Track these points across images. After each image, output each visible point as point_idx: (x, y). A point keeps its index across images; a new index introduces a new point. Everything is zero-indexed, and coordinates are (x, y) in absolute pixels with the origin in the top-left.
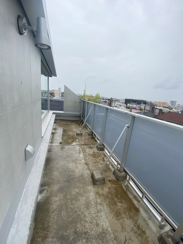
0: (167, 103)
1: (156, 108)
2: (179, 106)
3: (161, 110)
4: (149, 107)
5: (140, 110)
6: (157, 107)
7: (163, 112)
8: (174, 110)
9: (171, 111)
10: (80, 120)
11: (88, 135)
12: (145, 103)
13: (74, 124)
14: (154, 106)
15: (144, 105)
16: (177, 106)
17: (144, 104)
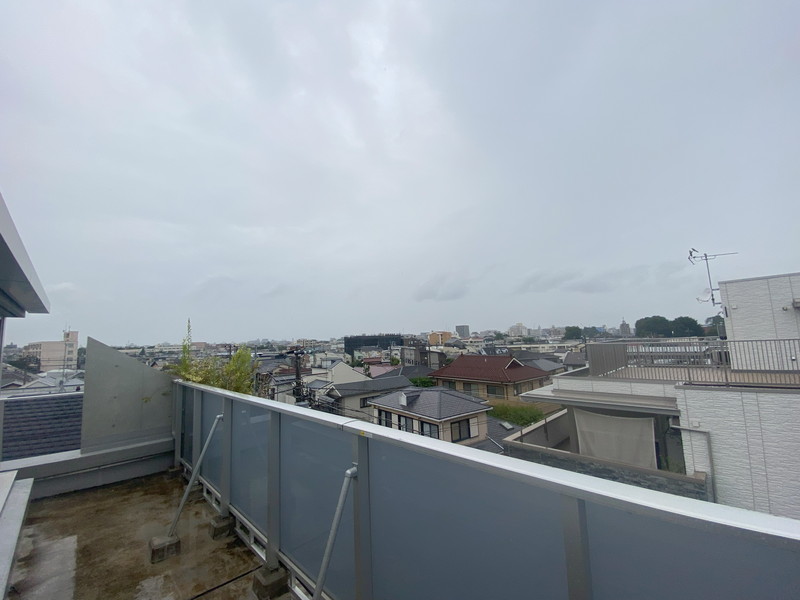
0: (450, 334)
1: (430, 352)
2: (477, 337)
3: (441, 355)
4: (413, 352)
5: (392, 365)
6: (432, 349)
7: (448, 360)
8: (472, 350)
9: (465, 352)
10: (172, 467)
11: (215, 536)
12: (399, 340)
13: (137, 496)
14: (424, 345)
15: (399, 348)
16: (473, 338)
17: (397, 345)
